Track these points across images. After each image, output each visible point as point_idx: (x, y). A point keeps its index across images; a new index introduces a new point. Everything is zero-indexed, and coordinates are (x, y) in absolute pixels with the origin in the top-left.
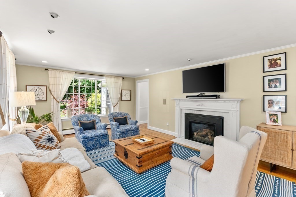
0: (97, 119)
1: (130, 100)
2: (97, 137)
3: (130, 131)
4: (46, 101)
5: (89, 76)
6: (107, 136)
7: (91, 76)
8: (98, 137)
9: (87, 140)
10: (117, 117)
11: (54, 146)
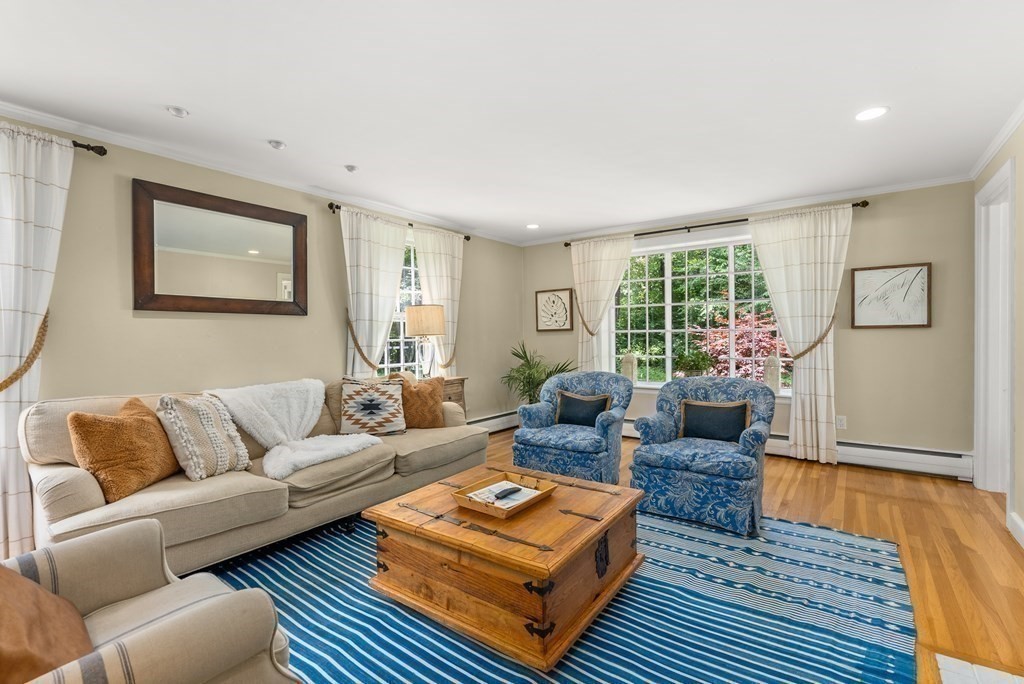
0: (618, 394)
1: (923, 326)
2: (554, 451)
3: (687, 469)
4: (572, 329)
5: (684, 234)
6: (592, 461)
7: (694, 233)
8: (558, 452)
9: (526, 450)
10: (706, 397)
11: (372, 423)
